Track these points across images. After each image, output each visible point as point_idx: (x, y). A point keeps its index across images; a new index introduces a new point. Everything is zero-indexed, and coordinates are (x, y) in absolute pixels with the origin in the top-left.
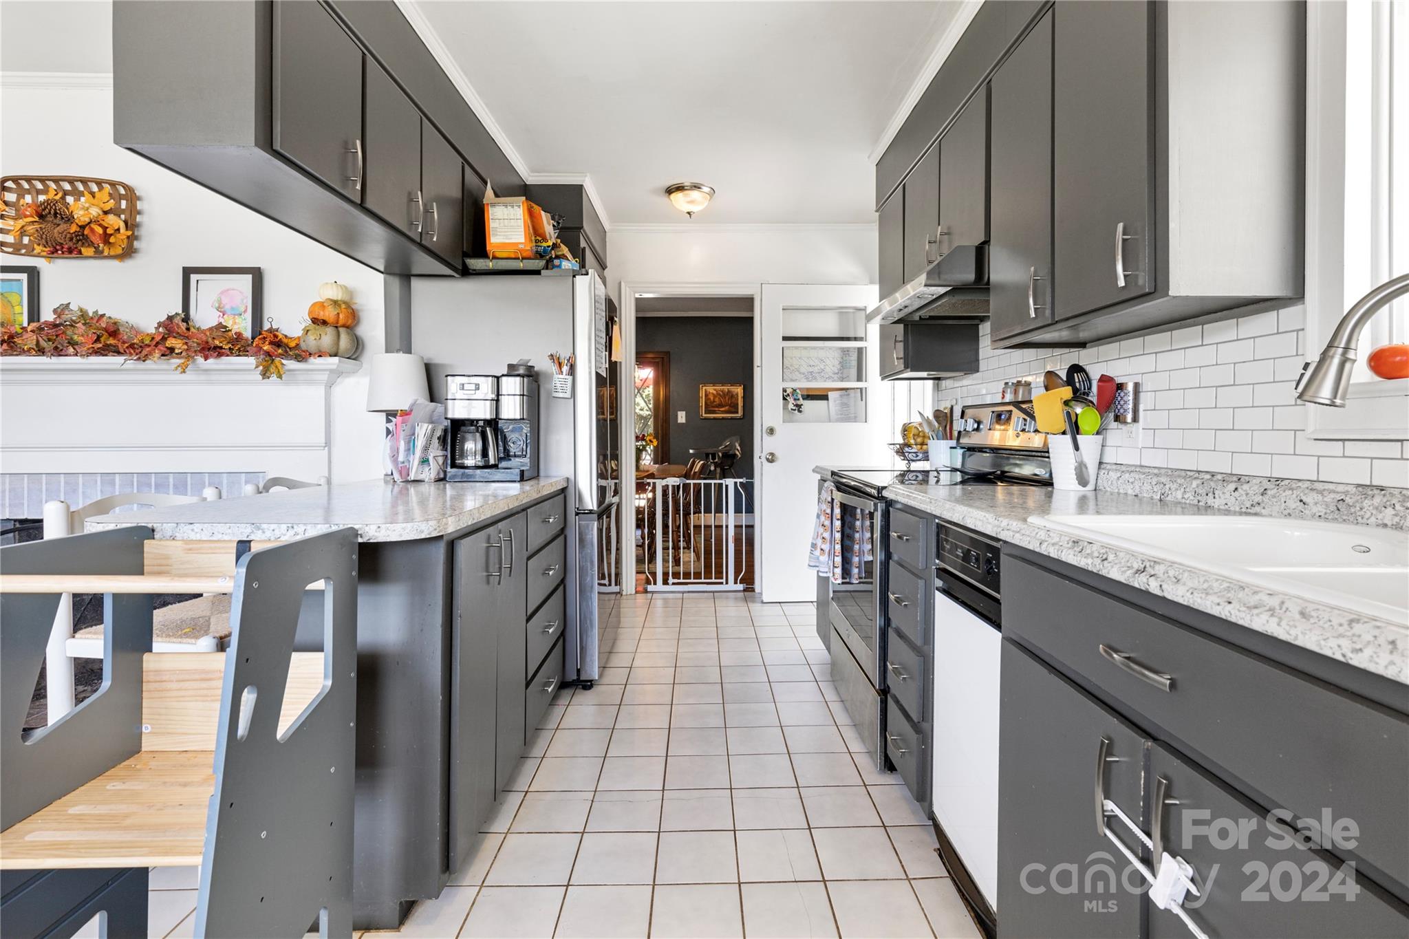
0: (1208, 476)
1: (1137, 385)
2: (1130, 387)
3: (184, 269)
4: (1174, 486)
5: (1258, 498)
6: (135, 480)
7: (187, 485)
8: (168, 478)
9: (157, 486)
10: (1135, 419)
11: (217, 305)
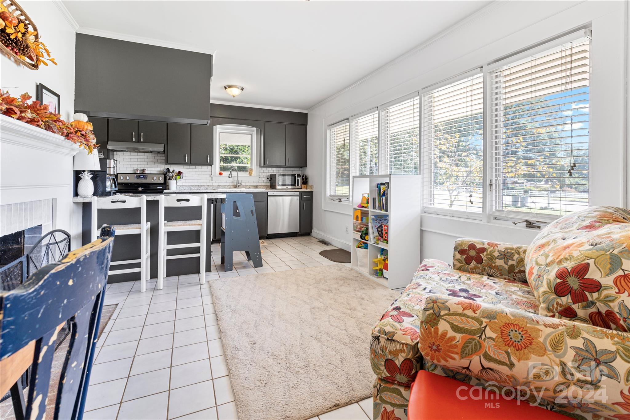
10: (183, 178)
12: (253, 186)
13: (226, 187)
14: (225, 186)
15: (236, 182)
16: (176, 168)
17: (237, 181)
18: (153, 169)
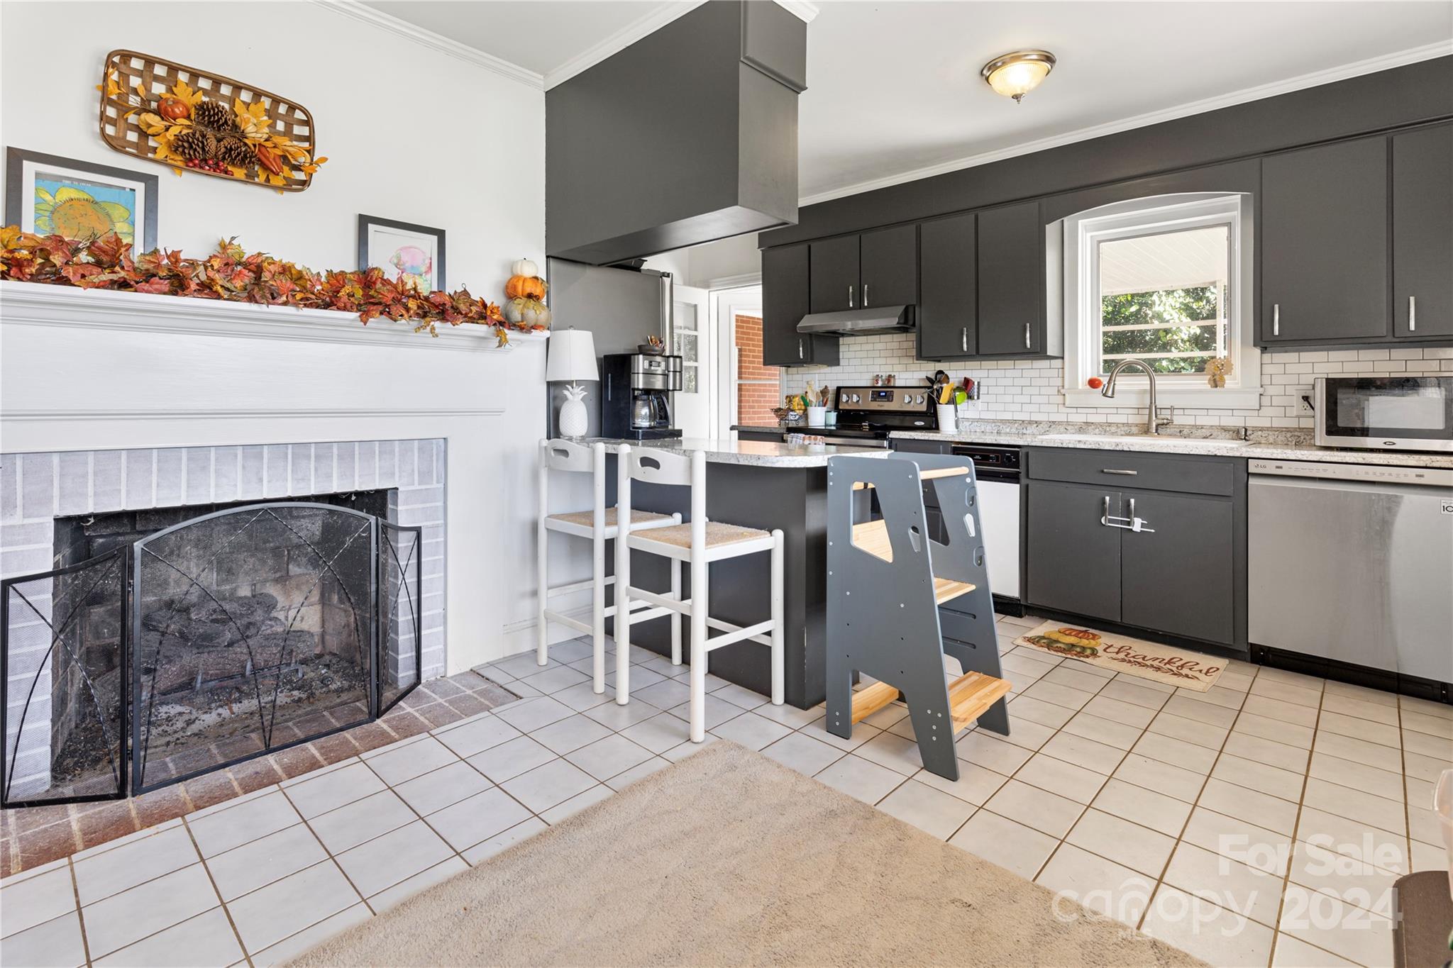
0: (1021, 422)
1: (979, 383)
2: (976, 383)
3: (361, 216)
4: (1004, 427)
5: (1048, 429)
6: (290, 451)
7: (354, 454)
8: (331, 448)
9: (317, 457)
10: (978, 398)
11: (396, 261)
12: (1225, 429)
13: (1113, 429)
14: (1110, 424)
15: (1147, 411)
16: (956, 372)
17: (1150, 409)
18: (908, 375)
